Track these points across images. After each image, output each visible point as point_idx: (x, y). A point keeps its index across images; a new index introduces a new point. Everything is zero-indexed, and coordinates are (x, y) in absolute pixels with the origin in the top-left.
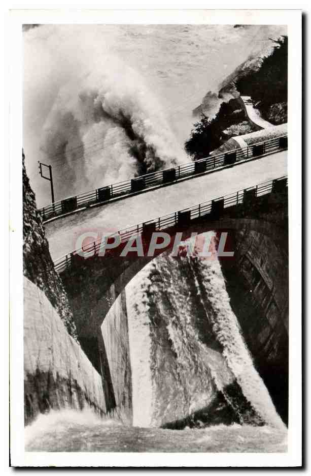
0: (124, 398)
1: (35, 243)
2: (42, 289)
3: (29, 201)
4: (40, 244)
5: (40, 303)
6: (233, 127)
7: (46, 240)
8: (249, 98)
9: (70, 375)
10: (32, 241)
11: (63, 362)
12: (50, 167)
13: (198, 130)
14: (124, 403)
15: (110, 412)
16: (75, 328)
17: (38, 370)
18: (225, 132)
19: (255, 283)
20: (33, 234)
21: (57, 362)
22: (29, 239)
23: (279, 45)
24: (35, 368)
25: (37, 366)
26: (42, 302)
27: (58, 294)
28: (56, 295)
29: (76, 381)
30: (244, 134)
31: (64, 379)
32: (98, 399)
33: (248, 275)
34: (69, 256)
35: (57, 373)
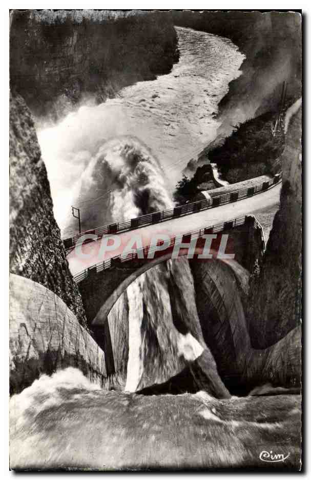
0: (122, 367)
1: (56, 263)
2: (58, 295)
3: (54, 235)
4: (60, 264)
5: (55, 304)
6: (203, 184)
7: (67, 261)
8: (215, 164)
9: (78, 352)
10: (54, 262)
11: (71, 344)
12: (79, 210)
13: (180, 185)
14: (121, 370)
15: (110, 376)
16: (86, 320)
17: (48, 350)
18: (198, 187)
19: (213, 291)
20: (55, 257)
21: (66, 344)
22: (52, 260)
23: (236, 129)
24: (46, 349)
25: (49, 348)
26: (57, 304)
27: (73, 297)
28: (71, 298)
29: (82, 357)
30: (210, 189)
31: (72, 356)
32: (100, 368)
33: (208, 286)
34: (87, 270)
35: (65, 352)
